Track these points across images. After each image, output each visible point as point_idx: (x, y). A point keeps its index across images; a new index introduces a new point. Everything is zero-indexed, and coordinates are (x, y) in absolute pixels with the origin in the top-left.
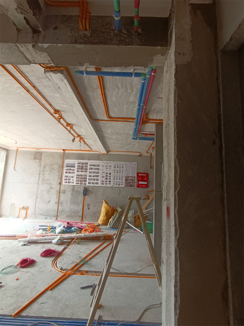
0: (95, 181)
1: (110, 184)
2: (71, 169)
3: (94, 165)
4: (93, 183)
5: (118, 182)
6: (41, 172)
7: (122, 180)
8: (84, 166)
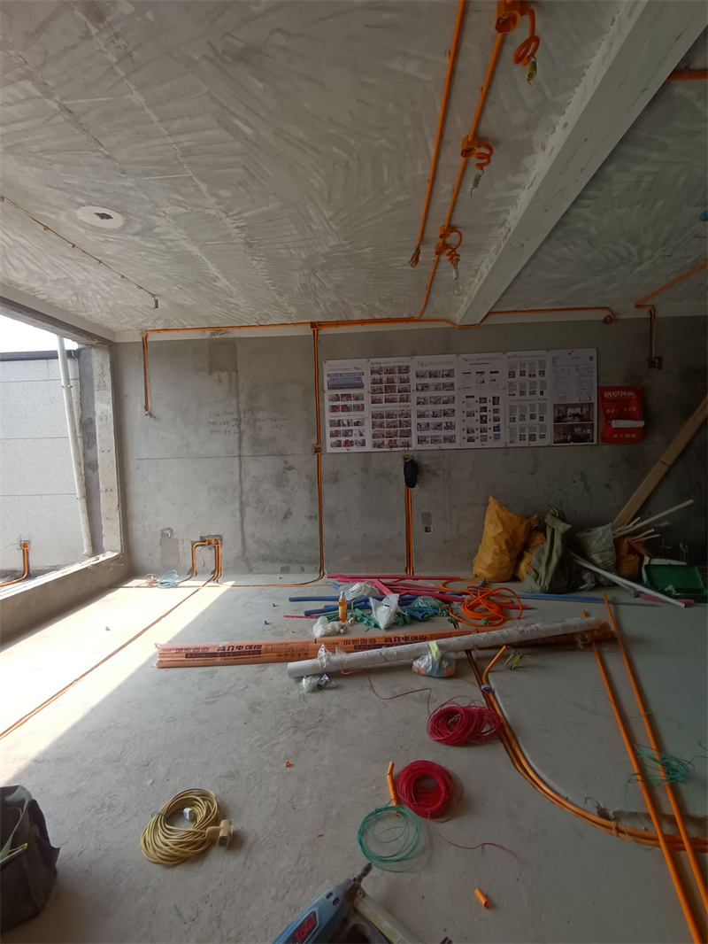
0: (443, 433)
1: (497, 437)
2: (348, 397)
3: (432, 375)
4: (435, 440)
5: (527, 429)
6: (242, 415)
7: (542, 418)
8: (397, 380)
